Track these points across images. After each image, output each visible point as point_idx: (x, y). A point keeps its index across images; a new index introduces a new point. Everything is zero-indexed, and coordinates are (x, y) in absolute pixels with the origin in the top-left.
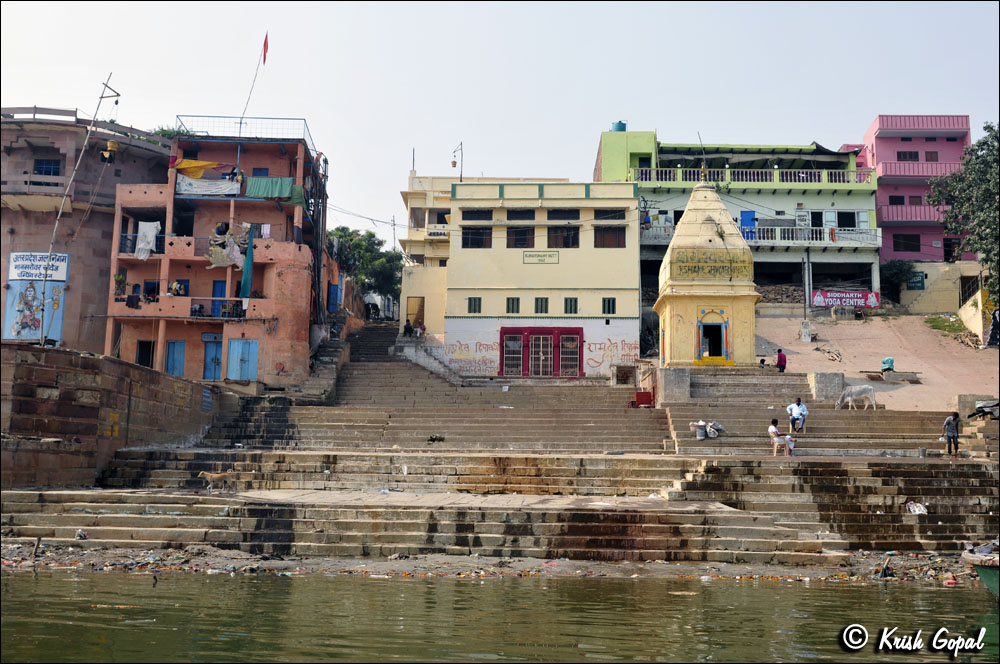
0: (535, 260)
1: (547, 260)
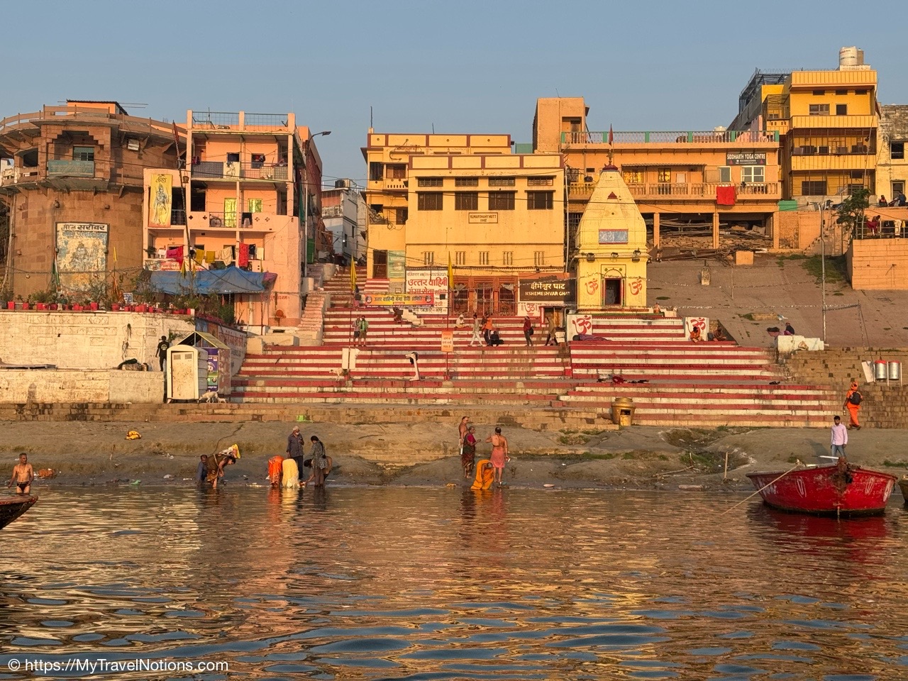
0: (478, 220)
1: (488, 220)
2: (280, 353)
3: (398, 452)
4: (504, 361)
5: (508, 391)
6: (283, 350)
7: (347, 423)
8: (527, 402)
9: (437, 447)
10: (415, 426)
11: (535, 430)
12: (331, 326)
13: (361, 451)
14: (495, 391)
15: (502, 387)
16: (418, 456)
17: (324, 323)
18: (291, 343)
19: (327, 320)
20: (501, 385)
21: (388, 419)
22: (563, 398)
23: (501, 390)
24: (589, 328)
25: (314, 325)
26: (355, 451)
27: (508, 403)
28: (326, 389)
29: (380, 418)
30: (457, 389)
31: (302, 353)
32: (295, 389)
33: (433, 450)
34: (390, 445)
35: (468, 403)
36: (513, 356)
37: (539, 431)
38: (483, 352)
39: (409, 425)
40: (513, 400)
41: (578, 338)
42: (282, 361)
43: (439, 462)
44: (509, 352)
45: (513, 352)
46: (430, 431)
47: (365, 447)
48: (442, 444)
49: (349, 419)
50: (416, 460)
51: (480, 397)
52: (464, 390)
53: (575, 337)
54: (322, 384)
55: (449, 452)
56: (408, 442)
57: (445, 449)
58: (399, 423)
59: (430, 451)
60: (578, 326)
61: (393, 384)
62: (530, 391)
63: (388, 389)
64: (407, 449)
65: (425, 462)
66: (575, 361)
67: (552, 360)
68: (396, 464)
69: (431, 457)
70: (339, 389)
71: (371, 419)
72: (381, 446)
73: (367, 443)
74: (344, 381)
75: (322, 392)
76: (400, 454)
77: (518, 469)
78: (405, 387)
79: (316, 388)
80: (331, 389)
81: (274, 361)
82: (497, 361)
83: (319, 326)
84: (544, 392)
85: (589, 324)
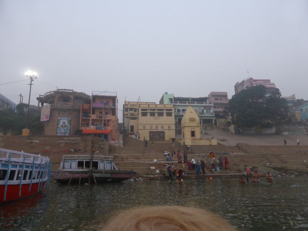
0: (155, 119)
1: (158, 119)
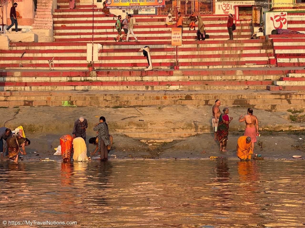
2: (24, 48)
3: (156, 131)
4: (217, 53)
5: (229, 78)
6: (26, 46)
7: (106, 107)
8: (246, 87)
9: (189, 126)
10: (165, 108)
11: (266, 110)
12: (59, 25)
13: (125, 130)
14: (218, 78)
15: (224, 74)
16: (173, 134)
17: (54, 22)
18: (32, 40)
19: (56, 19)
20: (223, 73)
21: (140, 103)
22: (279, 83)
23: (224, 77)
24: (284, 23)
25: (46, 24)
26: (120, 130)
27: (231, 88)
28: (74, 79)
29: (133, 102)
30: (187, 77)
31: (42, 48)
32: (47, 79)
33: (186, 128)
34: (149, 125)
35: (197, 89)
36: (224, 49)
37: (270, 111)
38: (198, 45)
39: (160, 108)
40: (236, 85)
41: (276, 32)
42: (26, 55)
43: (192, 138)
44: (220, 45)
45: (224, 45)
46: (179, 113)
47: (128, 127)
48: (193, 123)
49: (107, 104)
50: (172, 137)
51: (206, 83)
52: (192, 78)
53: (273, 31)
54: (70, 74)
55: (199, 130)
56: (163, 122)
57: (196, 127)
58: (150, 106)
59: (183, 129)
60: (275, 22)
61: (130, 73)
62: (248, 78)
63: (128, 78)
64: (163, 128)
65: (181, 139)
66: (277, 52)
67: (258, 51)
68: (157, 141)
69: (185, 134)
70: (85, 78)
71: (126, 103)
72: (141, 125)
73: (130, 123)
74: (89, 72)
75: (71, 81)
76: (158, 132)
77: (264, 143)
78: (141, 76)
79: (66, 78)
80: (78, 79)
81: (20, 55)
82: (210, 53)
83: (51, 25)
84: (260, 78)
85: (284, 20)
